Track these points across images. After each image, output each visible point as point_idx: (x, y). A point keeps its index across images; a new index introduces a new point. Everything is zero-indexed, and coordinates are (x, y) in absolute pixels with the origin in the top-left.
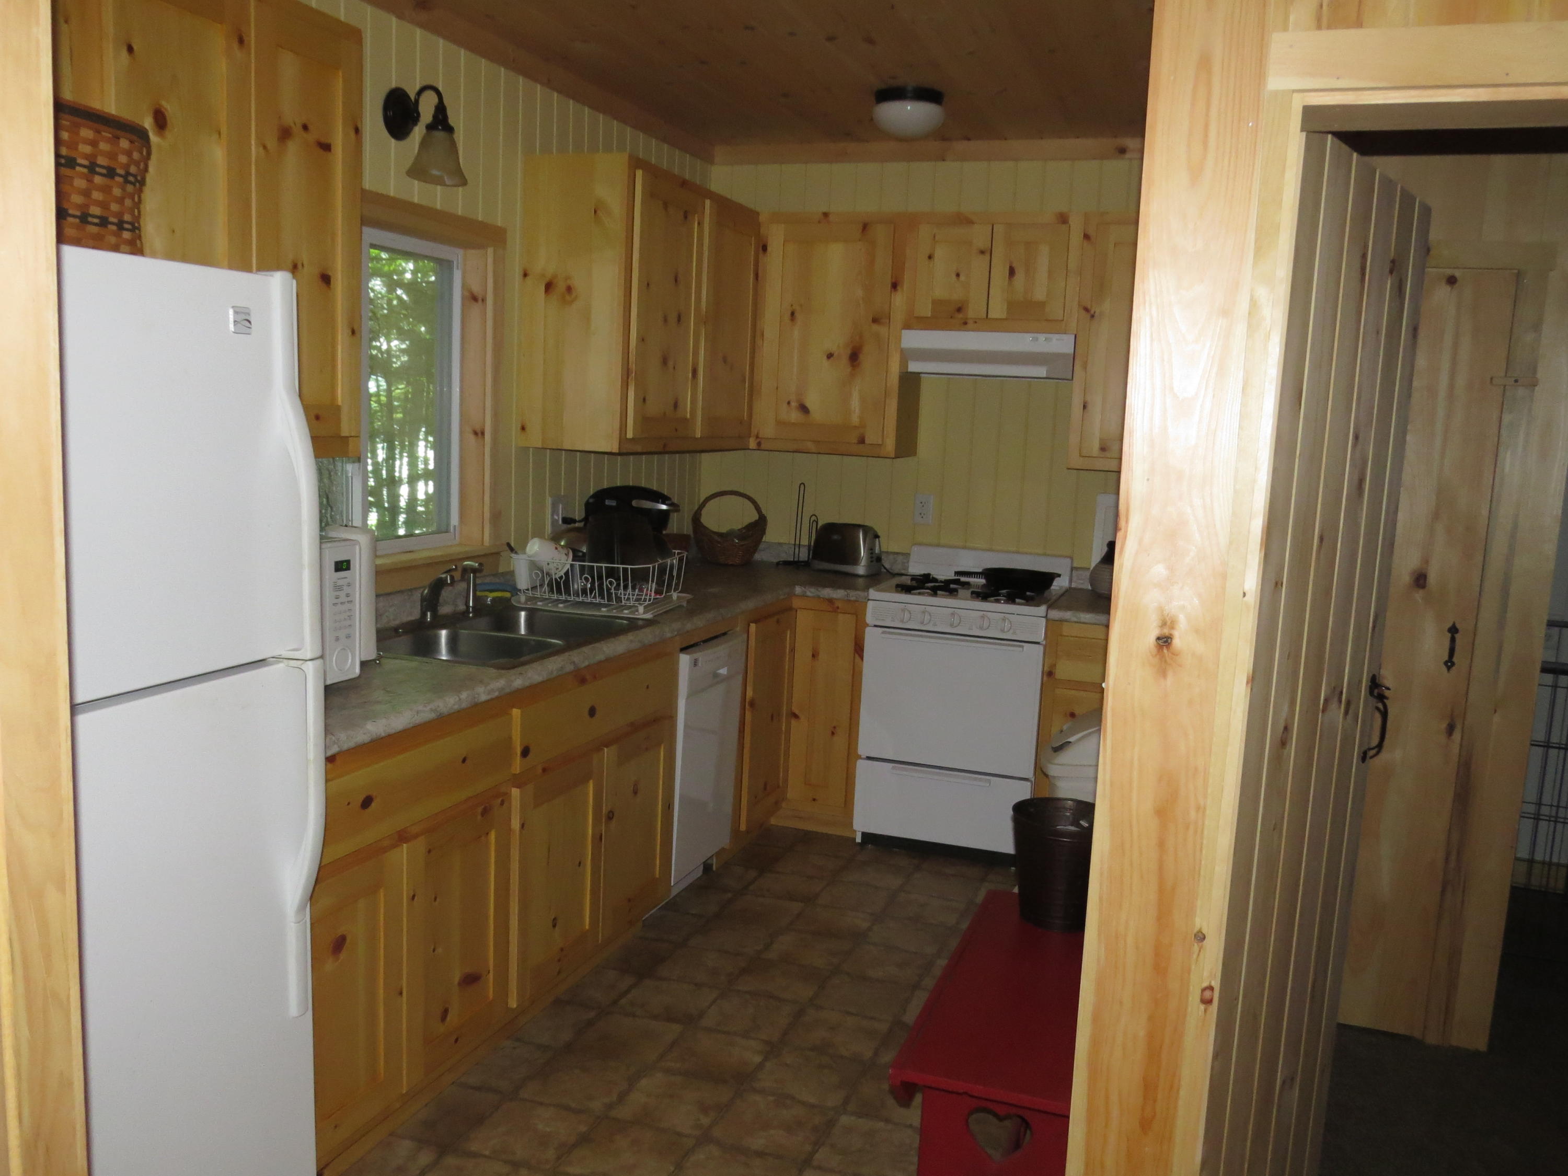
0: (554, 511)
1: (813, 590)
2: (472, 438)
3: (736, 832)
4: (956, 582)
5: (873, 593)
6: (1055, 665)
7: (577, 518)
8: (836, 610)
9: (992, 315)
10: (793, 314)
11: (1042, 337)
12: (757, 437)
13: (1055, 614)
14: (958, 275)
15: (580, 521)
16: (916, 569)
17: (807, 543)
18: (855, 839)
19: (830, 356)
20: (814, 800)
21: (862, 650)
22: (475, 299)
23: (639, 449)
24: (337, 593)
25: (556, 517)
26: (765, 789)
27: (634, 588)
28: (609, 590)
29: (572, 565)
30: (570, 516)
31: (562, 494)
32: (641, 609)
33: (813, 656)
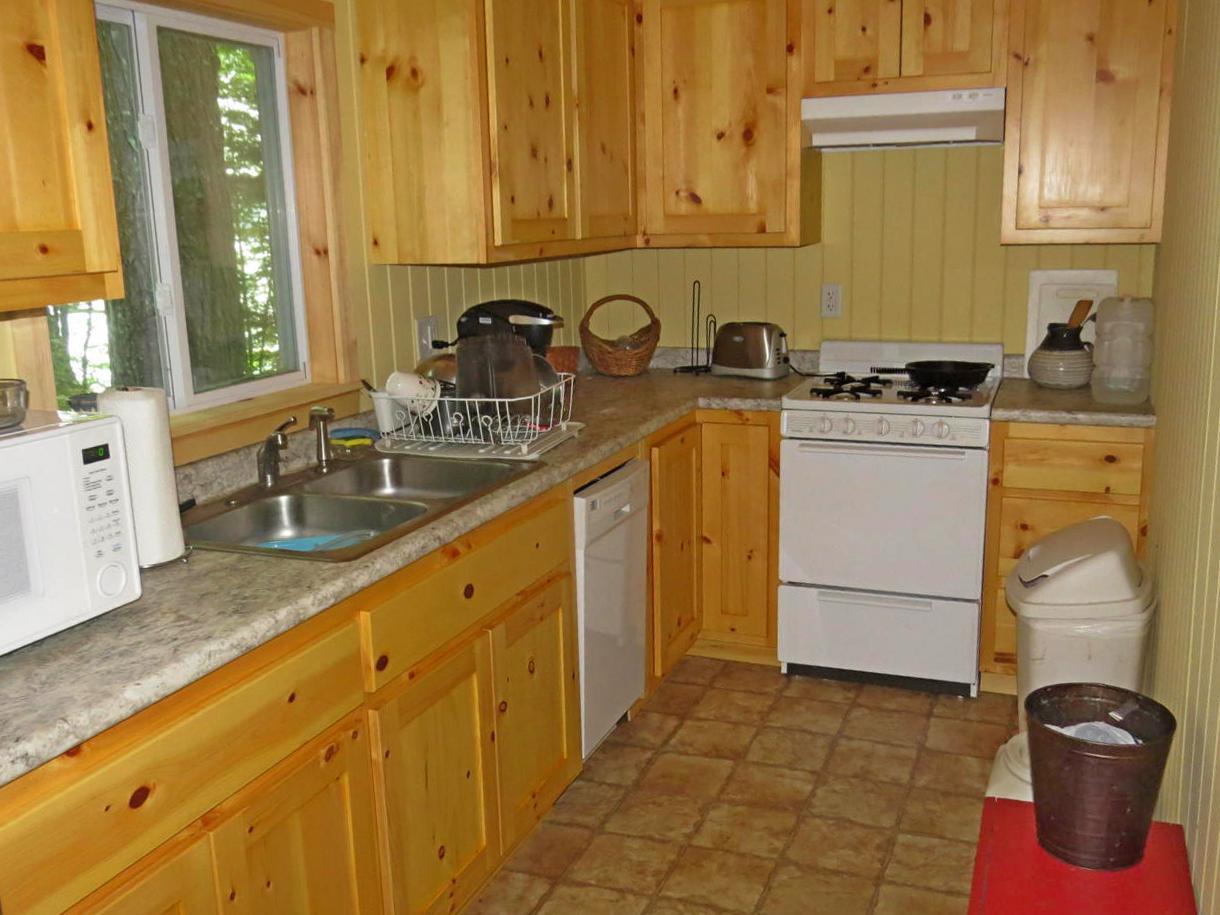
0: (422, 333)
1: (718, 401)
2: (315, 258)
3: (650, 678)
4: (876, 380)
5: (786, 402)
6: (1002, 472)
7: (450, 342)
8: (745, 422)
9: (905, 73)
10: (676, 91)
11: (965, 94)
12: (645, 234)
13: (999, 414)
14: (864, 29)
15: (453, 344)
16: (828, 368)
17: (705, 346)
18: (780, 668)
19: (720, 136)
20: (733, 630)
21: (778, 466)
22: (302, 91)
23: (511, 257)
24: (92, 493)
25: (425, 342)
26: (679, 624)
27: (514, 422)
28: (485, 429)
29: (441, 403)
30: (441, 339)
31: (430, 314)
32: (525, 449)
33: (723, 474)
